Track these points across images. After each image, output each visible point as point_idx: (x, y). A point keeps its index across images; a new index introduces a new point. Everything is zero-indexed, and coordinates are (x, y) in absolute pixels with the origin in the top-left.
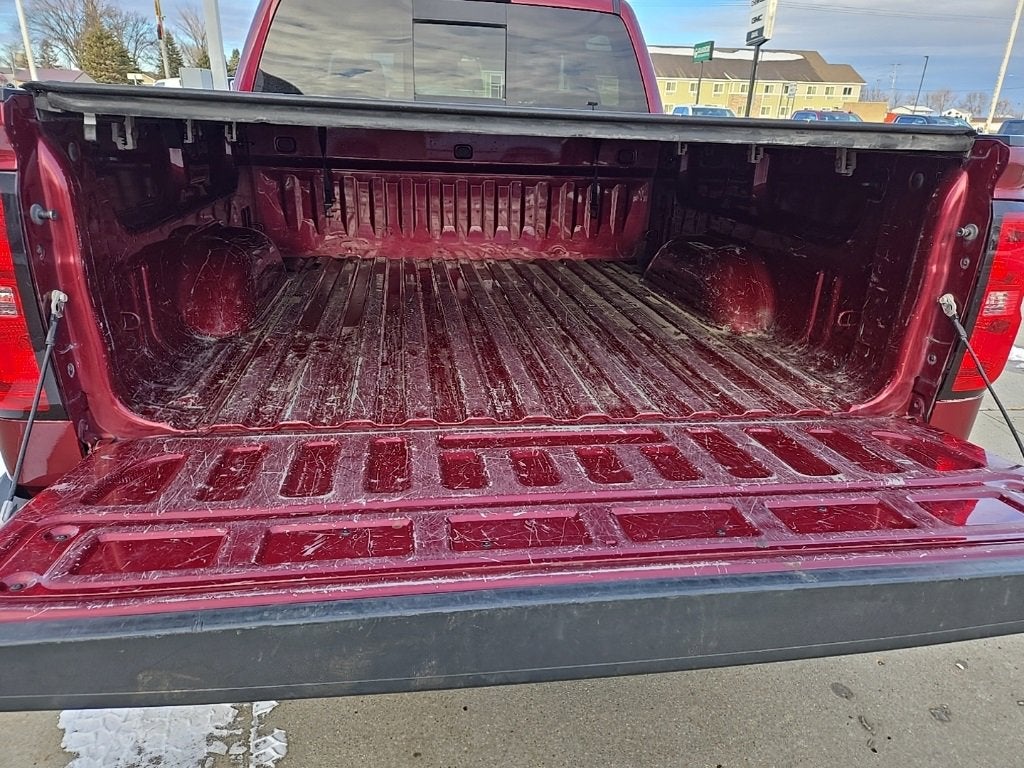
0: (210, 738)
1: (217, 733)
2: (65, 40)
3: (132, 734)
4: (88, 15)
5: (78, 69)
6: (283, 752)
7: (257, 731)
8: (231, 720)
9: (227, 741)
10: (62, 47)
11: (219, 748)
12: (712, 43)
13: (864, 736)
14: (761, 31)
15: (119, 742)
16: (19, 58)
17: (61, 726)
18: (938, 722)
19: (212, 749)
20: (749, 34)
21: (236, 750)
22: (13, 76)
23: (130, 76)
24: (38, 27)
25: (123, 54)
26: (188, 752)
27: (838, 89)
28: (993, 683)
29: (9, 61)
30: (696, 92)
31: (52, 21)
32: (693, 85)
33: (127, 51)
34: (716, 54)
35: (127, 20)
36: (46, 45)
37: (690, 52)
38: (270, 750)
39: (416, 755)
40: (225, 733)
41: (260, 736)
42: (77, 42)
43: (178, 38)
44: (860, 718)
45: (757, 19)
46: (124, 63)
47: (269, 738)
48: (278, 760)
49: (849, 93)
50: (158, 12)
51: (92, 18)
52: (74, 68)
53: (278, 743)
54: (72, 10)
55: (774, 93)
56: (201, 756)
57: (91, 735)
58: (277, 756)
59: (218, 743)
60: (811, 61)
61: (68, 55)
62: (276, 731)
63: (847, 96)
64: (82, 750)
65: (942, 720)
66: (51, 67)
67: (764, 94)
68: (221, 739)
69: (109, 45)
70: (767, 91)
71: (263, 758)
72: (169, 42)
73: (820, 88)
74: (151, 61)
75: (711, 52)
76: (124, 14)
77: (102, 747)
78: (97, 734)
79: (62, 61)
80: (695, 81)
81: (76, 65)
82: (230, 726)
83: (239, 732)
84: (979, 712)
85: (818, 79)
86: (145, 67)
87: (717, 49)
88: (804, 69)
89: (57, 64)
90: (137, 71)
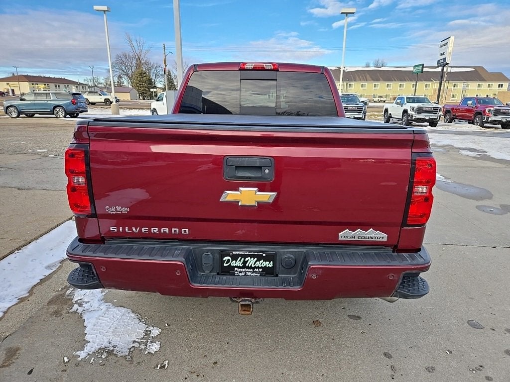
0: (134, 342)
1: (137, 340)
2: (127, 75)
3: (108, 337)
4: (137, 65)
5: (131, 87)
6: (158, 349)
7: (151, 341)
8: (142, 337)
9: (140, 343)
10: (126, 78)
11: (136, 345)
12: (423, 64)
13: (391, 372)
14: (445, 59)
15: (103, 339)
16: (109, 83)
17: (85, 332)
18: (427, 372)
19: (134, 345)
20: (439, 61)
21: (142, 346)
22: (106, 90)
23: (152, 90)
24: (118, 70)
25: (150, 80)
26: (126, 345)
27: (495, 85)
28: (461, 361)
29: (105, 84)
30: (414, 88)
31: (123, 67)
32: (413, 84)
33: (151, 79)
34: (425, 70)
35: (153, 66)
36: (120, 77)
37: (412, 69)
38: (153, 348)
39: (205, 356)
40: (139, 340)
41: (151, 343)
42: (132, 76)
43: (173, 73)
44: (392, 366)
45: (442, 54)
46: (150, 84)
47: (154, 344)
48: (156, 351)
49: (502, 87)
50: (165, 63)
51: (139, 65)
52: (130, 87)
53: (157, 346)
54: (131, 63)
55: (458, 88)
56: (130, 347)
57: (95, 336)
58: (156, 350)
59: (136, 343)
60: (479, 71)
61: (128, 81)
62: (157, 342)
63: (500, 88)
64: (91, 340)
65: (429, 371)
66: (121, 86)
67: (453, 88)
68: (138, 342)
69: (145, 76)
70: (455, 87)
71: (151, 350)
72: (169, 74)
73: (485, 85)
74: (161, 83)
75: (422, 69)
76: (152, 63)
77: (98, 340)
78: (97, 336)
79: (125, 84)
80: (414, 83)
81: (131, 85)
82: (142, 339)
83: (144, 341)
84: (449, 370)
85: (484, 80)
86: (159, 85)
87: (426, 67)
88: (477, 75)
89: (124, 85)
90: (155, 87)
